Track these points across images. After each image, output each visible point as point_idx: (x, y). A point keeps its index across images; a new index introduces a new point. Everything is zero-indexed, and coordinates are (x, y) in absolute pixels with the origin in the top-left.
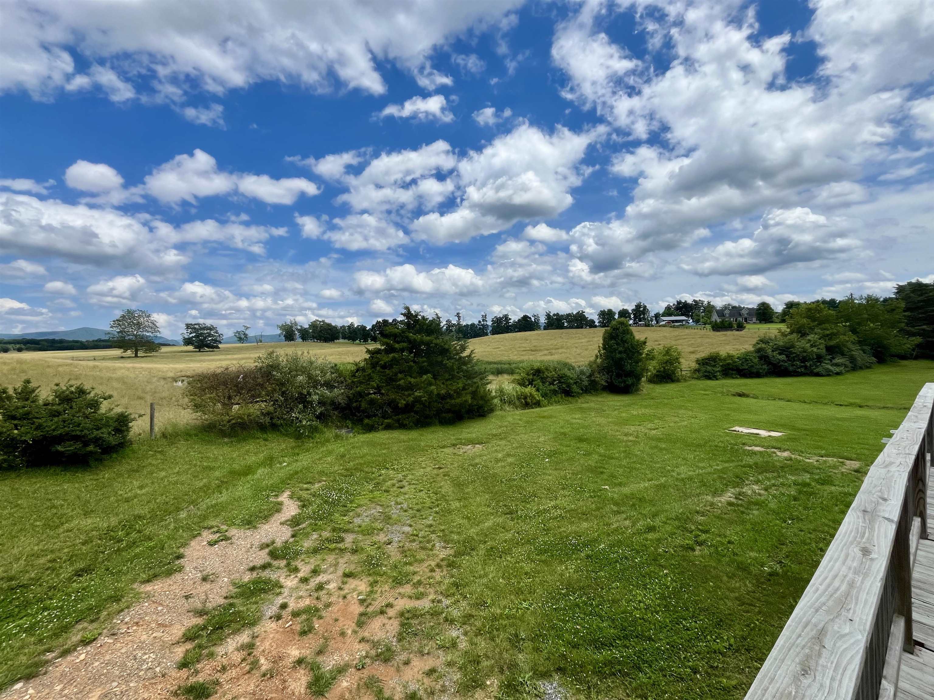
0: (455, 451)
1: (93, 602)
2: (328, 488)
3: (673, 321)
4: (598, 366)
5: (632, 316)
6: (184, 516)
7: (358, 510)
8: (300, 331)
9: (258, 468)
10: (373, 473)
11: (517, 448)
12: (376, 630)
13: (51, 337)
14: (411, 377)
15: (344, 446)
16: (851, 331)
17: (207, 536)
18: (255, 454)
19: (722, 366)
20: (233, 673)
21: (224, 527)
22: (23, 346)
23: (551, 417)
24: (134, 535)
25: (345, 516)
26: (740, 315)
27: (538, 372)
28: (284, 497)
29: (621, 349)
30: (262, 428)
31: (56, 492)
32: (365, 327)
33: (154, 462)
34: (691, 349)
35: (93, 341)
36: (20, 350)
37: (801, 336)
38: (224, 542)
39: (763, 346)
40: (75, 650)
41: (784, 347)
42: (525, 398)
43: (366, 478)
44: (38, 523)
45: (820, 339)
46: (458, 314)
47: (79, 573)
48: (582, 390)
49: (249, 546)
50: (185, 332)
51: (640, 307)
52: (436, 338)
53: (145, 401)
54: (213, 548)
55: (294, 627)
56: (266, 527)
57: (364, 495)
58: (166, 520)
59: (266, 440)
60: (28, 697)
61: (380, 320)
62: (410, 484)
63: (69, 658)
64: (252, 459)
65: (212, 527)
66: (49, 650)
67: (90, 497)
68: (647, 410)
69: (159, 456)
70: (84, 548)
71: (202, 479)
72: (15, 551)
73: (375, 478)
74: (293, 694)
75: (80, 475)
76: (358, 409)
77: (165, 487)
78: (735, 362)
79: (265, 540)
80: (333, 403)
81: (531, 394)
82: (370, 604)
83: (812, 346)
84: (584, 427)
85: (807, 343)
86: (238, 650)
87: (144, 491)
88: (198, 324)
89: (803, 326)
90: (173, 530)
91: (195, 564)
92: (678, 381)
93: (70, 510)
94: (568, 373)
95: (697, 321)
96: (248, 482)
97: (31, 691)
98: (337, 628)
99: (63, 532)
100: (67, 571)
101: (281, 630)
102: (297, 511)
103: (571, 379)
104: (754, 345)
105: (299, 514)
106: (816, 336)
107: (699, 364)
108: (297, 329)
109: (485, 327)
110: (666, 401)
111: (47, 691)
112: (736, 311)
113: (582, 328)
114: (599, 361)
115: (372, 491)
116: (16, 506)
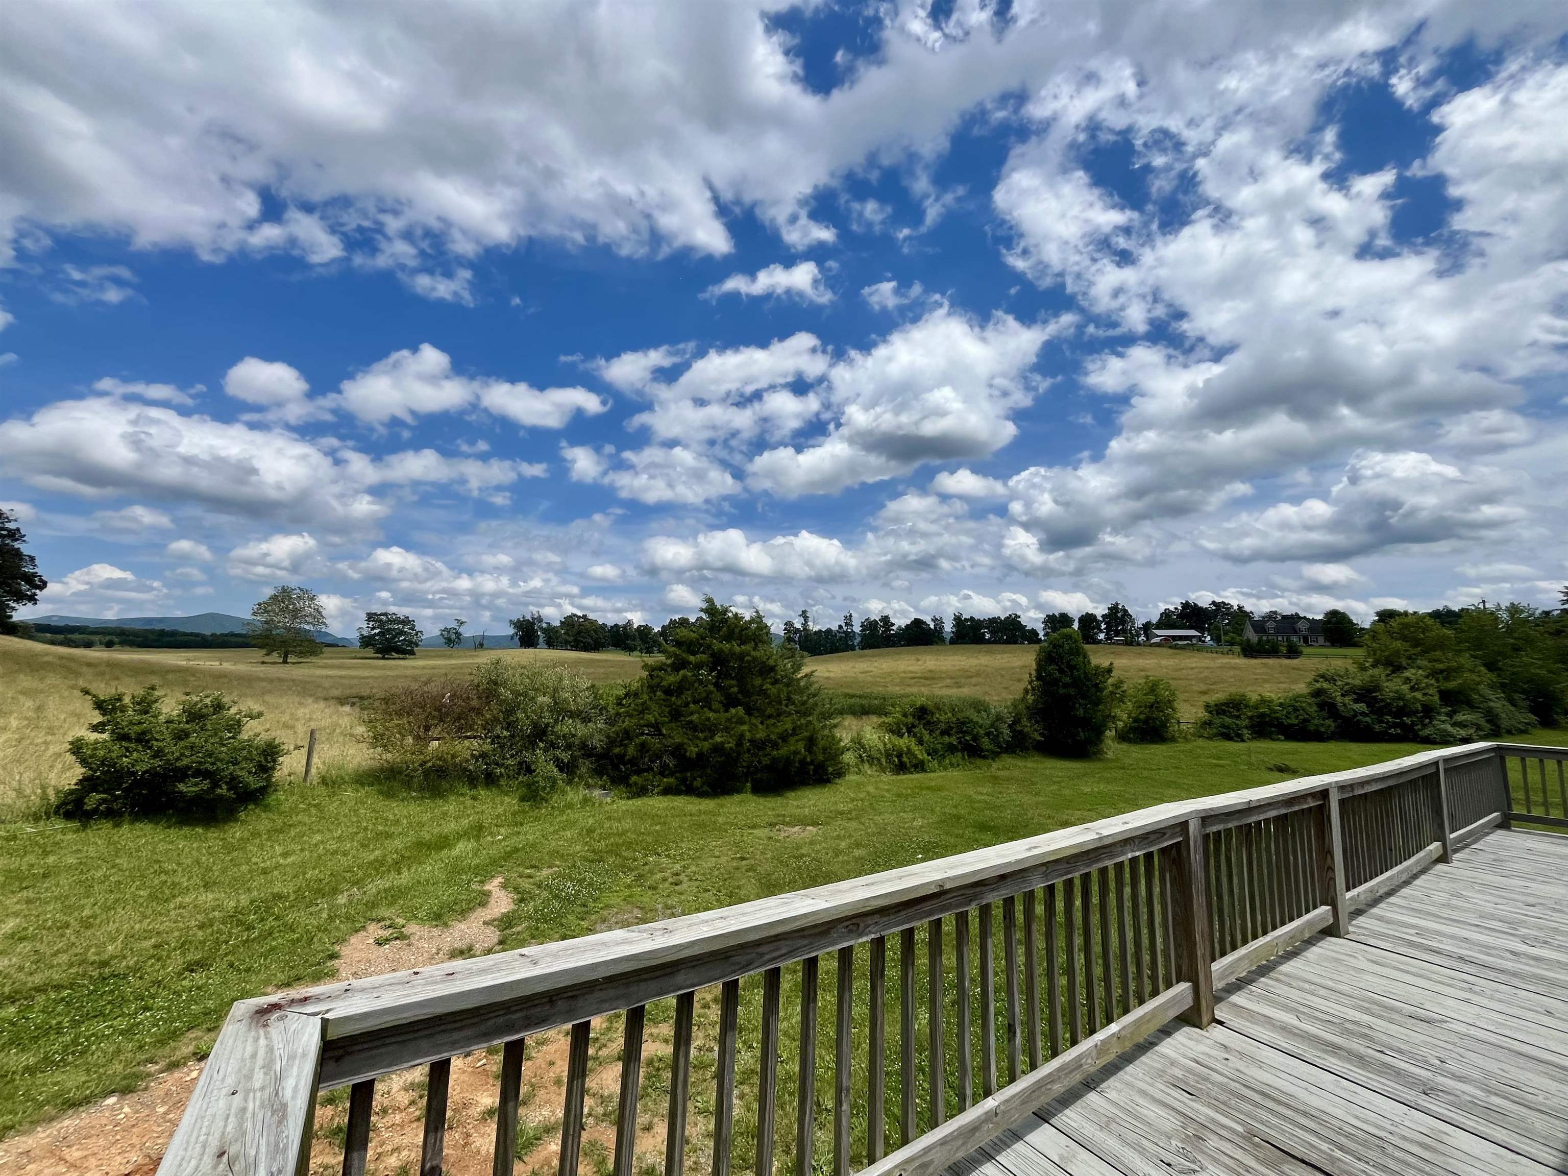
0: (772, 834)
1: (210, 1004)
2: (559, 875)
3: (1174, 638)
4: (1028, 708)
5: (1103, 626)
6: (343, 902)
7: (605, 913)
8: (544, 631)
9: (459, 839)
10: (635, 860)
11: (874, 834)
12: (610, 1082)
13: (158, 627)
14: (710, 709)
15: (594, 816)
16: (1485, 665)
17: (375, 931)
18: (457, 818)
19: (1251, 718)
20: (398, 1118)
21: (401, 921)
22: (116, 640)
23: (940, 789)
24: (271, 922)
25: (583, 919)
26: (1295, 631)
27: (922, 713)
28: (493, 885)
29: (1067, 680)
30: (472, 780)
31: (167, 851)
32: (651, 629)
33: (306, 819)
34: (1203, 687)
35: (222, 635)
36: (109, 645)
37: (1393, 672)
38: (398, 942)
39: (1326, 685)
40: (185, 1064)
41: (1362, 688)
42: (899, 756)
43: (623, 866)
44: (142, 893)
45: (1427, 677)
46: (804, 612)
47: (191, 968)
48: (1000, 747)
49: (434, 950)
50: (365, 625)
51: (1117, 612)
52: (754, 649)
53: (295, 732)
54: (382, 949)
55: (487, 1067)
56: (463, 926)
57: (616, 892)
58: (317, 905)
59: (474, 798)
60: (122, 1116)
61: (676, 617)
62: (691, 880)
63: (177, 1075)
64: (451, 827)
65: (383, 919)
66: (151, 1061)
67: (214, 863)
68: (1109, 787)
69: (313, 811)
70: (200, 933)
71: (373, 850)
72: (112, 927)
73: (637, 868)
74: (478, 1152)
75: (201, 831)
76: (621, 758)
77: (320, 857)
78: (1276, 712)
79: (458, 945)
80: (584, 745)
81: (909, 749)
82: (605, 1046)
83: (1412, 689)
84: (994, 808)
85: (1405, 683)
86: (406, 1090)
87: (290, 860)
88: (385, 614)
89: (1397, 653)
90: (326, 920)
91: (354, 969)
92: (1173, 740)
93: (185, 879)
94: (975, 717)
95: (1217, 639)
96: (441, 859)
97: (126, 1109)
98: (551, 1074)
99: (175, 909)
100: (176, 962)
101: (470, 1070)
102: (512, 907)
103: (981, 727)
104: (1310, 683)
105: (514, 911)
106: (1420, 672)
107: (1210, 712)
108: (541, 628)
109: (849, 635)
110: (1146, 773)
111: (147, 1112)
112: (1290, 622)
113: (1015, 643)
114: (1030, 698)
115: (629, 886)
116: (113, 867)
